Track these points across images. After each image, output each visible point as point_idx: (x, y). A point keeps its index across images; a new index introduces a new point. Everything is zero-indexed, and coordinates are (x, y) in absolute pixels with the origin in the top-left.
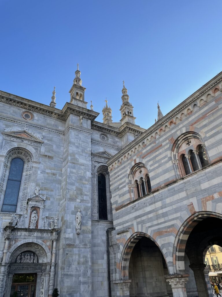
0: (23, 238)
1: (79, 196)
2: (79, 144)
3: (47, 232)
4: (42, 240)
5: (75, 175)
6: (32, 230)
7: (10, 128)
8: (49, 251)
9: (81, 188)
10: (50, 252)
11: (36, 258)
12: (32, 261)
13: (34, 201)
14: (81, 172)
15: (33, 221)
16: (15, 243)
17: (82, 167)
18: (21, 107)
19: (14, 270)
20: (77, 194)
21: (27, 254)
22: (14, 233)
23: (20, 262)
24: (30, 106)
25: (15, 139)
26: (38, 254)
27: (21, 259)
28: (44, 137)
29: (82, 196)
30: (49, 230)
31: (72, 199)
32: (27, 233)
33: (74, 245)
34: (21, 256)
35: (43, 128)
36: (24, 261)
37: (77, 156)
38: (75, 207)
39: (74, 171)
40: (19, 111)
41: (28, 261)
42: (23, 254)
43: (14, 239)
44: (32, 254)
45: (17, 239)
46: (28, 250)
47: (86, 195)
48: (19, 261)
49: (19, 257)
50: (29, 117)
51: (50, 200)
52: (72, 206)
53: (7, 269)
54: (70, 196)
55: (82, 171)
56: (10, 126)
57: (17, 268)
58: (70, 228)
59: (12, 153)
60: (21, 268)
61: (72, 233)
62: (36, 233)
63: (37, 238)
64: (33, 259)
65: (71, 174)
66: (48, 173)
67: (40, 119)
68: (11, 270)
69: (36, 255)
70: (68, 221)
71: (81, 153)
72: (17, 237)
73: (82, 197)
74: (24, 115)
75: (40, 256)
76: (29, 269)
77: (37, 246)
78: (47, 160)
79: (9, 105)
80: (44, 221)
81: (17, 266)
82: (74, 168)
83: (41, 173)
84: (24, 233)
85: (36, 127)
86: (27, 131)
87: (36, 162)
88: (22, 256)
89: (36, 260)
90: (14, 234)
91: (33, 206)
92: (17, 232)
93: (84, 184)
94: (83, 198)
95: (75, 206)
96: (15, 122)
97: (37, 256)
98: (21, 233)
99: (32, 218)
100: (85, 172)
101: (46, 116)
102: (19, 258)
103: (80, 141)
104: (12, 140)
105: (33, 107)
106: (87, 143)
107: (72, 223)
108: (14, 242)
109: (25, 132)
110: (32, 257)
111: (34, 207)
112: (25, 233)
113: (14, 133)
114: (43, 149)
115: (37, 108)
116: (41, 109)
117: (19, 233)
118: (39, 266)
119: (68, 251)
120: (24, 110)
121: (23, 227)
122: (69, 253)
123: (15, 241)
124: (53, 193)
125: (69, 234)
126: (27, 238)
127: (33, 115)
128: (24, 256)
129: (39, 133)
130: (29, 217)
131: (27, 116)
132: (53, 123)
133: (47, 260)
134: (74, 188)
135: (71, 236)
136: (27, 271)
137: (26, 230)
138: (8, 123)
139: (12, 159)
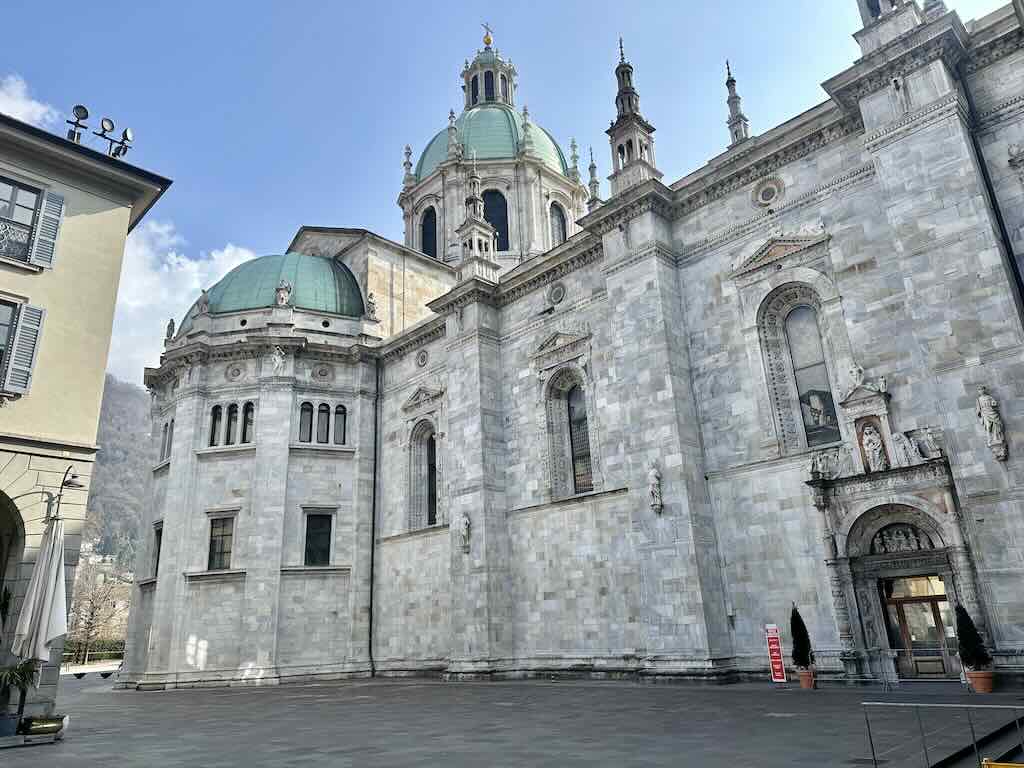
0: (861, 500)
1: (973, 345)
2: (921, 177)
3: (920, 472)
4: (917, 492)
5: (936, 287)
7: (743, 254)
9: (972, 318)
11: (924, 539)
12: (914, 546)
13: (855, 404)
14: (957, 268)
15: (871, 452)
16: (847, 512)
17: (956, 248)
18: (744, 184)
19: (874, 570)
20: (963, 341)
21: (895, 532)
22: (835, 492)
23: (886, 552)
24: (757, 166)
25: (762, 274)
26: (925, 526)
27: (883, 544)
28: (826, 221)
29: (984, 341)
30: (923, 464)
31: (947, 365)
32: (867, 486)
33: (997, 493)
34: (882, 536)
35: (815, 196)
36: (893, 547)
37: (923, 225)
38: (968, 385)
39: (930, 275)
40: (744, 197)
41: (903, 547)
42: (885, 533)
43: (841, 504)
44: (909, 530)
45: (848, 504)
46: (895, 521)
47: (999, 332)
48: (879, 549)
49: (877, 541)
50: (774, 193)
51: (906, 383)
52: (956, 384)
54: (939, 358)
55: (961, 262)
56: (741, 249)
57: (879, 565)
58: (967, 448)
59: (774, 308)
61: (980, 460)
62: (890, 480)
63: (898, 490)
64: (915, 541)
65: (922, 292)
66: (874, 314)
67: (800, 175)
68: (866, 570)
69: (920, 531)
70: (956, 431)
71: (937, 204)
72: (847, 499)
73: (983, 345)
74: (760, 196)
75: (933, 532)
78: (858, 278)
79: (719, 202)
80: (902, 445)
81: (880, 560)
82: (924, 268)
83: (855, 322)
84: (858, 487)
85: (796, 207)
86: (778, 235)
87: (829, 302)
88: (885, 537)
89: (927, 542)
90: (837, 494)
91: (858, 416)
92: (843, 488)
93: (977, 300)
94: (989, 344)
95: (965, 381)
96: (747, 232)
100: (973, 259)
101: (810, 155)
102: (878, 543)
103: (919, 166)
104: (756, 280)
105: (766, 162)
106: (949, 153)
107: (971, 433)
108: (843, 511)
109: (773, 241)
110: (911, 536)
111: (862, 418)
113: (752, 260)
114: (836, 256)
115: (776, 156)
116: (786, 151)
117: (848, 490)
118: (939, 556)
119: (981, 511)
120: (754, 185)
121: (851, 474)
122: (988, 517)
123: (846, 508)
124: (911, 360)
125: (970, 466)
126: (873, 497)
127: (778, 183)
128: (890, 534)
129: (810, 218)
131: (768, 194)
132: (838, 158)
134: (946, 328)
135: (979, 469)
137: (859, 478)
138: (733, 245)
139: (785, 320)
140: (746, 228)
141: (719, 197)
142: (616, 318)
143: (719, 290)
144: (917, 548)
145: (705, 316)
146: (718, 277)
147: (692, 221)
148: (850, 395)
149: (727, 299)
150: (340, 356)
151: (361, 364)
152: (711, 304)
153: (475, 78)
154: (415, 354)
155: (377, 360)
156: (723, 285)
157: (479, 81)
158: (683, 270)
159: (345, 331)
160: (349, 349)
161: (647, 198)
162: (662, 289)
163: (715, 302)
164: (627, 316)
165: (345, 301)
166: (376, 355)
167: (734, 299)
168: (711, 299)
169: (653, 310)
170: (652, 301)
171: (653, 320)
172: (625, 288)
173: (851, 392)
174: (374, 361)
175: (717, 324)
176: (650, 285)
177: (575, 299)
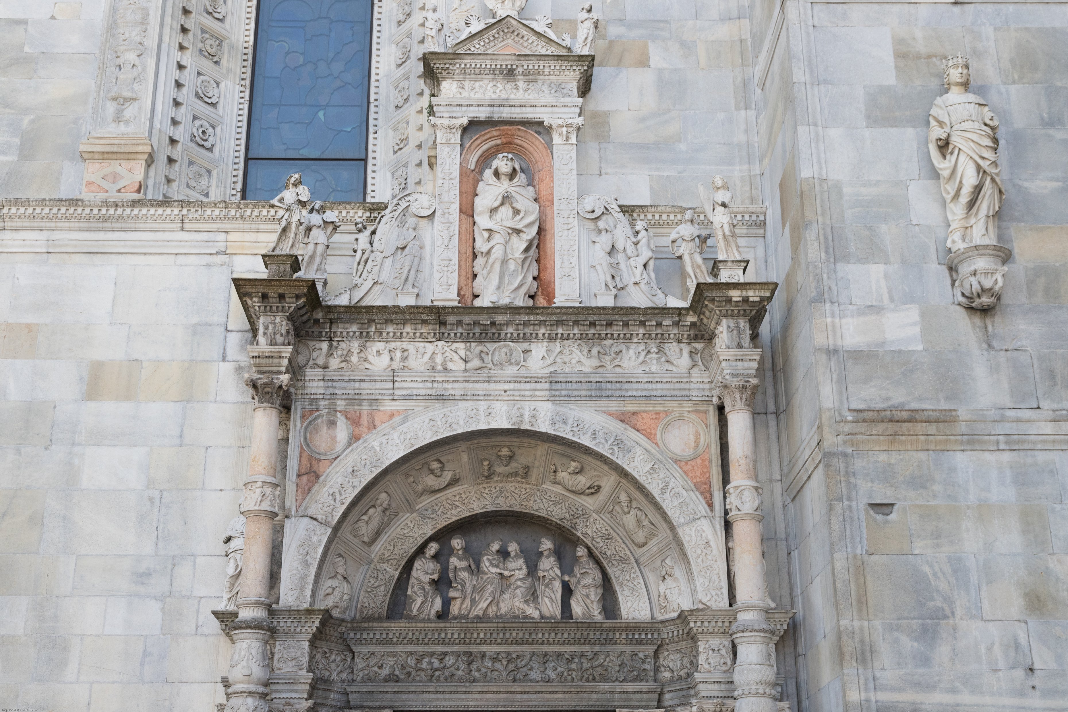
0: (419, 400)
3: (647, 337)
4: (614, 406)
6: (500, 318)
8: (702, 508)
10: (711, 519)
11: (588, 580)
12: (550, 606)
13: (479, 73)
15: (497, 239)
16: (354, 438)
19: (386, 680)
21: (495, 547)
22: (330, 354)
23: (442, 615)
26: (608, 537)
27: (443, 584)
30: (665, 311)
32: (452, 353)
33: (948, 417)
34: (442, 558)
36: (473, 601)
42: (457, 543)
43: (341, 404)
44: (547, 545)
45: (365, 406)
46: (503, 505)
48: (424, 603)
49: (424, 571)
51: (644, 62)
52: (869, 41)
53: (305, 661)
57: (411, 661)
58: (874, 253)
60: (449, 661)
61: (909, 299)
62: (539, 349)
63: (559, 387)
64: (557, 585)
68: (359, 676)
69: (581, 552)
70: (847, 190)
72: (367, 389)
75: (624, 561)
76: (535, 674)
77: (580, 471)
80: (604, 241)
81: (418, 642)
84: (422, 350)
88: (454, 561)
89: (595, 595)
90: (334, 363)
91: (482, 114)
92: (363, 348)
95: (899, 42)
97: (598, 563)
98: (398, 354)
99: (483, 221)
102: (426, 578)
108: (341, 433)
110: (548, 565)
111: (489, 123)
112: (430, 348)
117: (379, 356)
118: (628, 649)
119: (887, 475)
121: (406, 300)
122: (910, 497)
123: (355, 422)
125: (867, 315)
126: (464, 397)
128: (473, 555)
130: (455, 207)
133: (693, 592)
135: (901, 328)
136: (517, 687)
144: (558, 612)
148: (472, 37)
173: (476, 27)
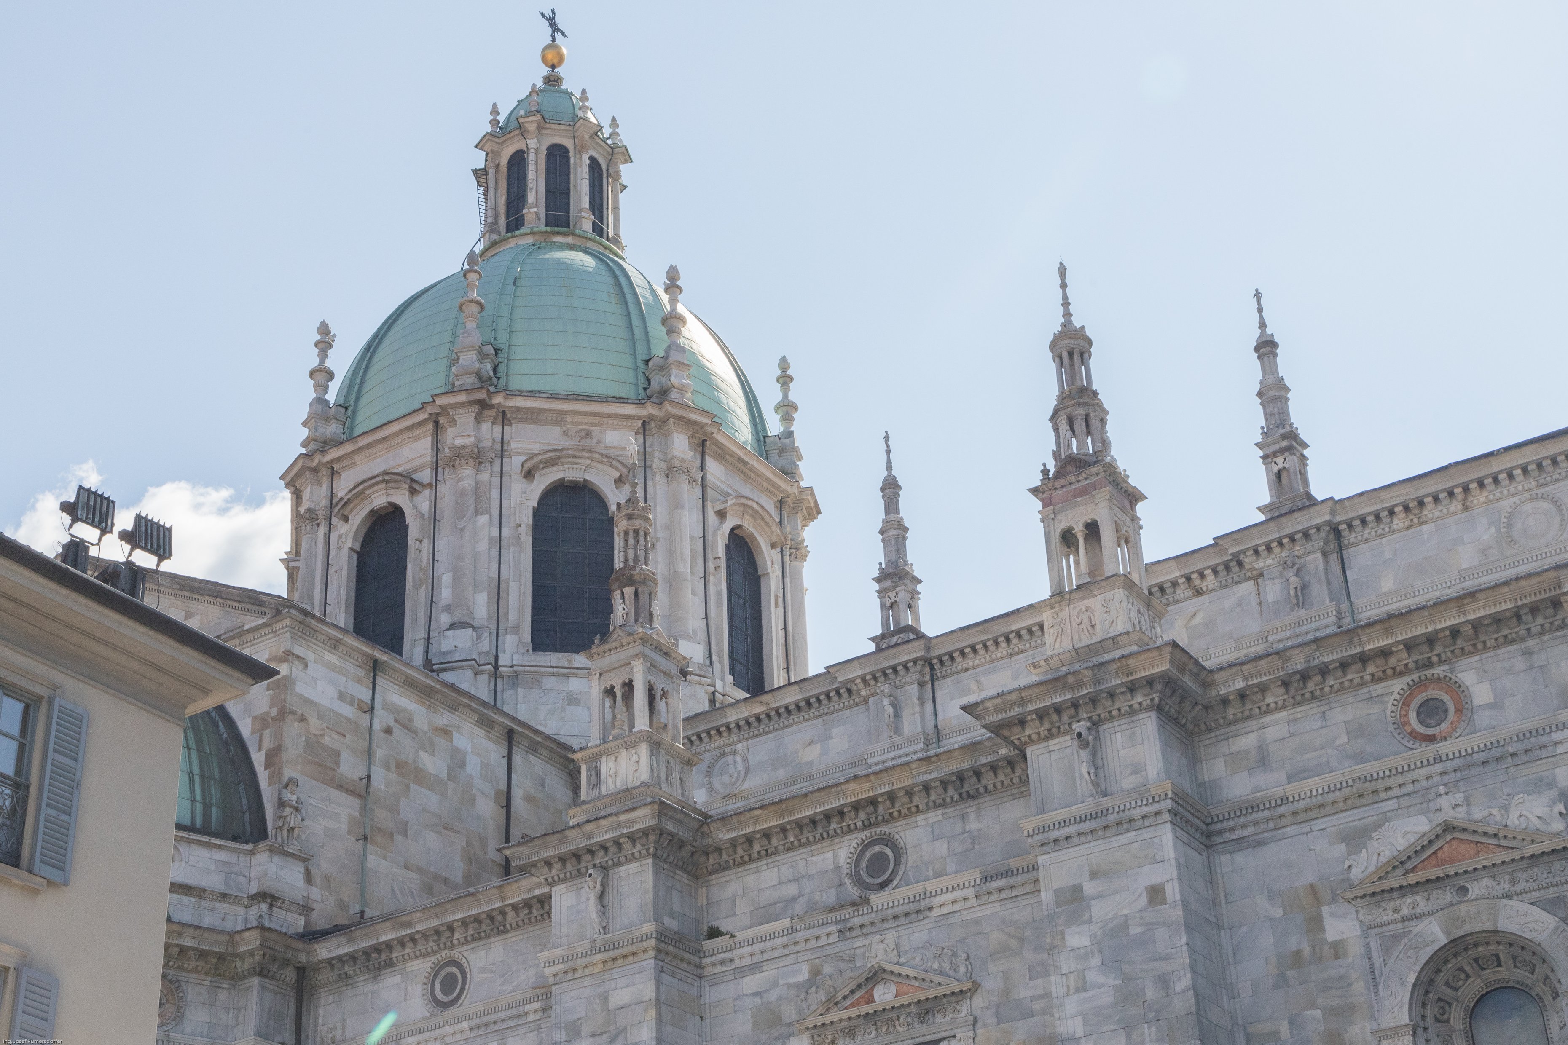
7: (1373, 848)
18: (1375, 679)
24: (1410, 646)
25: (1421, 901)
35: (1544, 739)
40: (1376, 710)
50: (1446, 711)
59: (1447, 984)
67: (1509, 684)
74: (1412, 716)
79: (1313, 708)
85: (1498, 759)
86: (1461, 813)
96: (1383, 795)
101: (1532, 643)
104: (1405, 911)
105: (1431, 640)
109: (1448, 828)
113: (1401, 863)
115: (1455, 632)
116: (1477, 627)
120: (1397, 686)
127: (1458, 691)
129: (1538, 785)
131: (1430, 712)
138: (1350, 819)
139: (1472, 1014)
140: (1381, 785)
141: (1314, 698)
142: (1067, 963)
143: (1315, 924)
145: (1281, 982)
146: (1313, 890)
147: (1246, 741)
149: (1338, 949)
150: (202, 954)
151: (256, 981)
152: (1298, 954)
153: (518, 161)
154: (421, 967)
155: (301, 971)
156: (1325, 910)
157: (531, 167)
158: (1225, 858)
159: (213, 881)
160: (232, 934)
161: (1150, 682)
162: (1185, 903)
163: (1307, 951)
164: (1095, 961)
165: (215, 793)
166: (303, 958)
167: (1355, 949)
168: (1296, 941)
169: (1166, 958)
170: (1161, 934)
171: (1164, 981)
172: (1090, 888)
174: (290, 975)
175: (1312, 1005)
176: (1156, 894)
177: (931, 886)
